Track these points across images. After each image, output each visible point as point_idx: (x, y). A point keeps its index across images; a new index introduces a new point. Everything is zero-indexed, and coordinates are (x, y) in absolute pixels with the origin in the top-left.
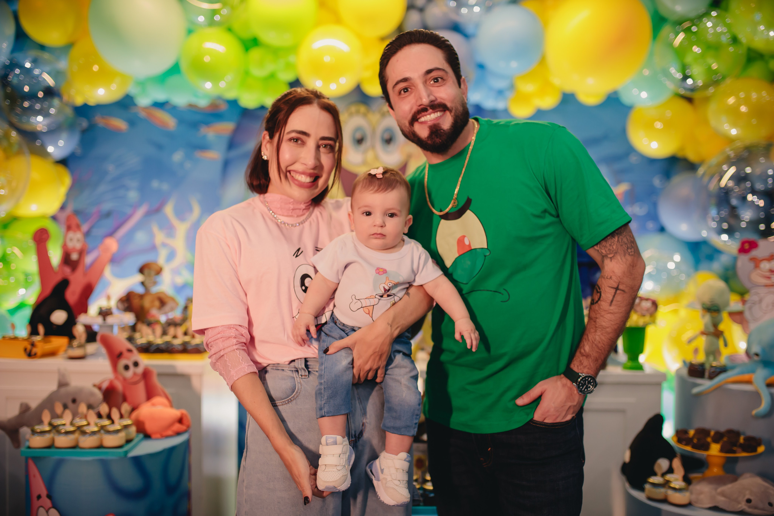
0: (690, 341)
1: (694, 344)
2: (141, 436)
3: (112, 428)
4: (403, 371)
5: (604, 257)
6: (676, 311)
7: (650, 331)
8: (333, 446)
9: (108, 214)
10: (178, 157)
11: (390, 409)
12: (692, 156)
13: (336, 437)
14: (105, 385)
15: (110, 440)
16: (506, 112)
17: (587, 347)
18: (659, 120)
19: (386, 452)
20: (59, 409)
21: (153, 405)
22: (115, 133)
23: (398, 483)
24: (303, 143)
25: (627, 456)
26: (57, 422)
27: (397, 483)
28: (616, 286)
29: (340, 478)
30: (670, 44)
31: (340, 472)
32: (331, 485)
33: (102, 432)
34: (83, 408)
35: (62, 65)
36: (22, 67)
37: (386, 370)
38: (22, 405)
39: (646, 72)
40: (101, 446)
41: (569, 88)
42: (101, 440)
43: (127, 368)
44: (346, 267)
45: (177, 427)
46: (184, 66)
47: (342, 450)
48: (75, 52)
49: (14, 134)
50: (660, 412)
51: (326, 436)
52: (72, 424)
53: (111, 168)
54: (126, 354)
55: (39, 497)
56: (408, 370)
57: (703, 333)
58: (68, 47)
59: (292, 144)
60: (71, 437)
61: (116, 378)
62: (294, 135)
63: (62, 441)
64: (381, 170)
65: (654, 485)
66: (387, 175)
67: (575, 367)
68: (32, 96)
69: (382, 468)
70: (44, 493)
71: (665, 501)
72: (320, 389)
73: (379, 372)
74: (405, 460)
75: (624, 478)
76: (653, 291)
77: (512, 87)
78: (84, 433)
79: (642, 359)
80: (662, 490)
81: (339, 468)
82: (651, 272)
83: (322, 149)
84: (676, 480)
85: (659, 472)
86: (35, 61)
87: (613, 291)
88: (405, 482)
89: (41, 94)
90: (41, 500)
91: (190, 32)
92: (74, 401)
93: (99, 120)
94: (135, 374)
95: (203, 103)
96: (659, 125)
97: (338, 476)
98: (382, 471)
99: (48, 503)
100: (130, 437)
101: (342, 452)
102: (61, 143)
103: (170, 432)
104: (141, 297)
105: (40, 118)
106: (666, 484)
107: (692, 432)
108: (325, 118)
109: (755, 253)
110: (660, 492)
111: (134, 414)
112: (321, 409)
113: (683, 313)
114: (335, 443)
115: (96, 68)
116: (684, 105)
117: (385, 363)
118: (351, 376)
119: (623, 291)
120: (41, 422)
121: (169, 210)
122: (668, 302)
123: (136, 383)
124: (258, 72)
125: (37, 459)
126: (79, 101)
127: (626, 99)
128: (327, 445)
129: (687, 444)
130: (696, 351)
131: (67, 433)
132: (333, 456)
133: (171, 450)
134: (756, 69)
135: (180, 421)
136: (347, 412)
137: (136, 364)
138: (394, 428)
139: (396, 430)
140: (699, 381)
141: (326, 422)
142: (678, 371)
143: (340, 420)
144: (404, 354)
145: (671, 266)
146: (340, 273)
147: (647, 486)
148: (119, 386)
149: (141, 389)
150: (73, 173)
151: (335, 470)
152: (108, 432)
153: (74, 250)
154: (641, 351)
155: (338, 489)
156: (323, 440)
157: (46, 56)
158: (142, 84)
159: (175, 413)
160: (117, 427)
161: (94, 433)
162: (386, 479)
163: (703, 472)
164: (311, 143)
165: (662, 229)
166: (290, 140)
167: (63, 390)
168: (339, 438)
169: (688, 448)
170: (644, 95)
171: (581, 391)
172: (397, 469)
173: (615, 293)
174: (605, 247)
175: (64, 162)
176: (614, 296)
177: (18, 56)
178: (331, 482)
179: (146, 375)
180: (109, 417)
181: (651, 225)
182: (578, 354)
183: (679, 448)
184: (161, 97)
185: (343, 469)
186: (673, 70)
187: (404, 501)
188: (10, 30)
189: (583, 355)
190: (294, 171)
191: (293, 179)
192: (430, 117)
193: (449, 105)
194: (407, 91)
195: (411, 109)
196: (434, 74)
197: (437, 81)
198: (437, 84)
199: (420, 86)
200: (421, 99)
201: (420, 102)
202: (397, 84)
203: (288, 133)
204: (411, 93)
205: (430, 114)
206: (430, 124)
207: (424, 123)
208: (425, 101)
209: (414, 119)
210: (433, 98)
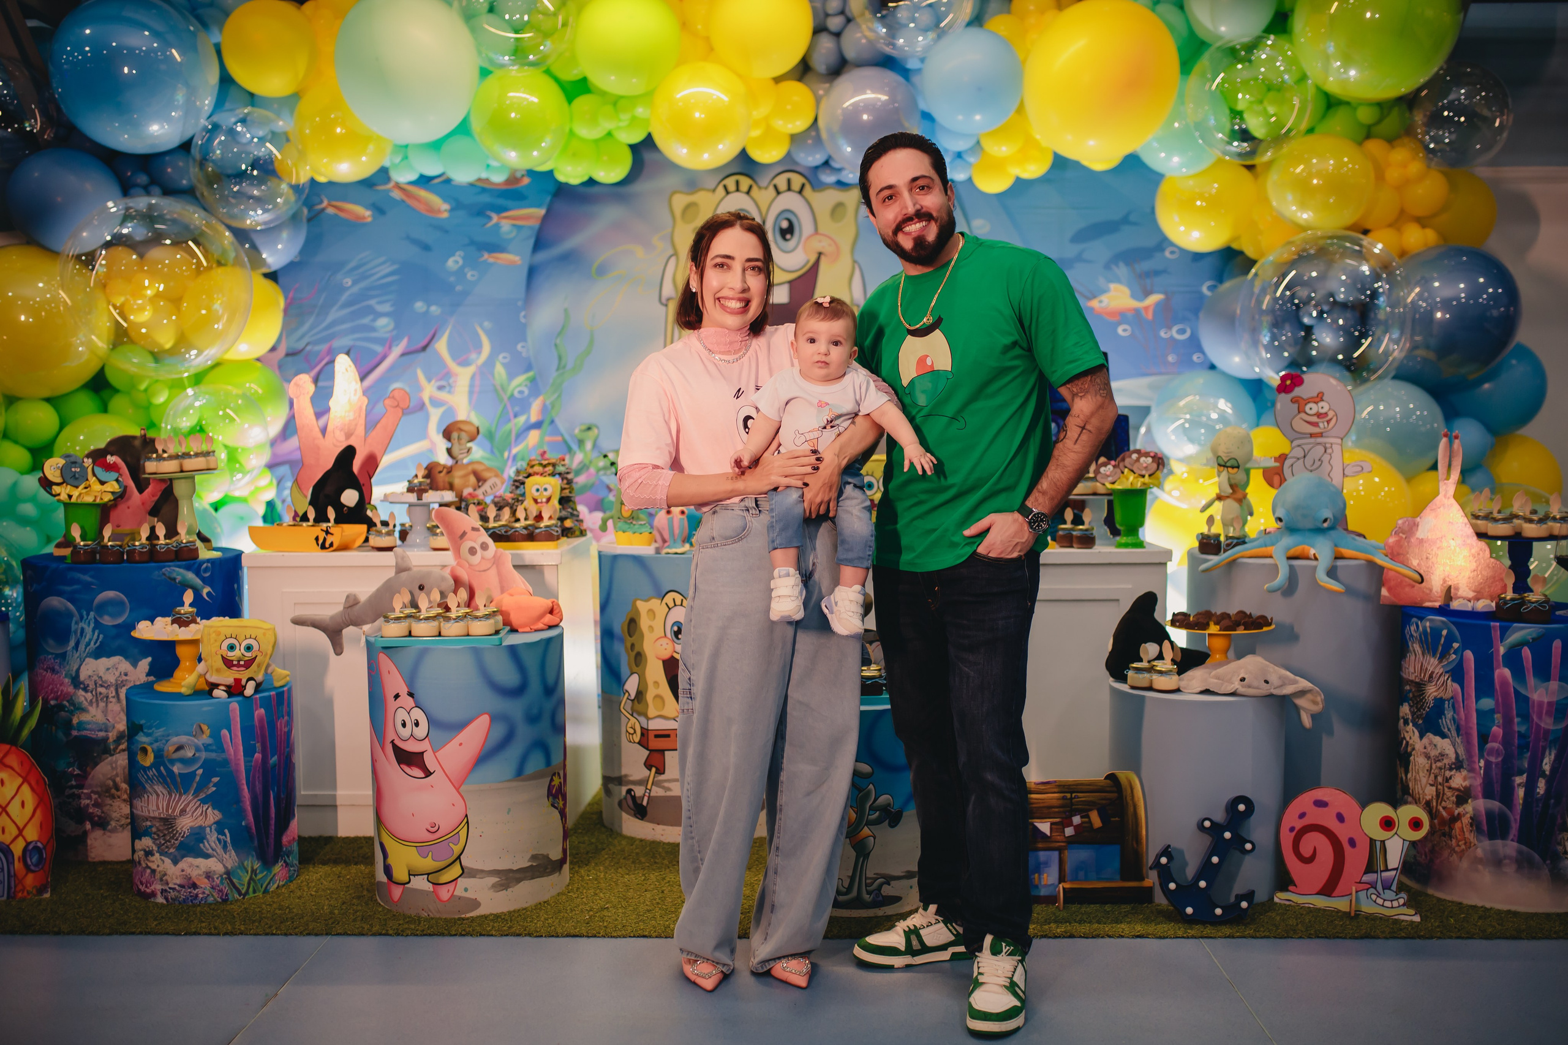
1: (1209, 512)
2: (507, 626)
3: (478, 614)
4: (855, 502)
5: (1074, 395)
7: (1153, 496)
8: (784, 578)
10: (454, 262)
11: (843, 542)
12: (1250, 248)
13: (788, 570)
15: (478, 627)
17: (1044, 484)
19: (840, 586)
21: (512, 594)
23: (852, 614)
24: (729, 267)
26: (406, 611)
28: (1082, 425)
29: (795, 607)
32: (787, 614)
33: (468, 618)
37: (838, 502)
38: (348, 597)
39: (1176, 125)
40: (469, 635)
41: (1062, 150)
42: (467, 628)
43: (472, 551)
44: (787, 404)
45: (549, 618)
46: (476, 126)
47: (794, 583)
48: (303, 106)
49: (226, 235)
51: (778, 569)
53: (347, 282)
54: (470, 534)
56: (859, 501)
57: (1219, 498)
58: (294, 97)
59: (718, 270)
60: (433, 624)
61: (459, 564)
62: (719, 260)
63: (422, 628)
64: (828, 299)
65: (1138, 670)
66: (833, 305)
67: (1029, 503)
69: (836, 601)
70: (403, 690)
71: (1150, 688)
72: (772, 522)
73: (831, 505)
74: (859, 593)
77: (978, 148)
78: (446, 619)
79: (1144, 533)
80: (1147, 675)
81: (793, 598)
83: (749, 272)
84: (1164, 664)
87: (1079, 430)
91: (484, 73)
92: (422, 587)
94: (484, 558)
95: (498, 178)
96: (1200, 203)
97: (792, 607)
98: (836, 603)
99: (410, 702)
100: (497, 626)
101: (795, 585)
102: (282, 245)
103: (540, 626)
104: (450, 470)
106: (1151, 670)
107: (1192, 615)
108: (751, 239)
109: (1298, 391)
110: (1143, 679)
112: (773, 542)
114: (788, 575)
115: (340, 130)
117: (836, 494)
118: (801, 511)
119: (1090, 431)
120: (391, 609)
121: (441, 346)
123: (486, 570)
124: (586, 132)
127: (1153, 162)
128: (780, 578)
129: (1180, 625)
130: (1211, 521)
131: (427, 618)
132: (785, 589)
134: (1338, 121)
135: (551, 612)
136: (799, 544)
137: (483, 547)
138: (846, 560)
139: (849, 562)
141: (779, 554)
142: (1188, 546)
143: (792, 553)
144: (855, 486)
146: (782, 411)
147: (1130, 674)
148: (463, 574)
149: (492, 577)
150: (285, 291)
151: (787, 601)
152: (475, 618)
155: (791, 618)
156: (776, 573)
157: (258, 112)
158: (405, 151)
159: (545, 602)
160: (483, 612)
161: (459, 618)
162: (840, 610)
164: (737, 266)
165: (1210, 366)
166: (716, 266)
167: (405, 575)
168: (792, 570)
170: (1177, 160)
171: (1031, 528)
172: (851, 601)
173: (1081, 432)
174: (1077, 385)
175: (274, 276)
176: (1079, 435)
178: (784, 611)
179: (498, 559)
182: (1035, 490)
184: (432, 169)
185: (796, 602)
187: (858, 631)
188: (212, 76)
189: (1039, 492)
190: (723, 298)
191: (723, 307)
192: (914, 228)
193: (935, 214)
194: (892, 198)
195: (896, 218)
196: (920, 182)
197: (923, 189)
198: (923, 192)
199: (906, 194)
200: (907, 208)
201: (904, 212)
202: (881, 190)
203: (713, 259)
204: (895, 201)
205: (915, 224)
206: (914, 235)
207: (908, 234)
208: (911, 210)
209: (899, 229)
210: (918, 207)
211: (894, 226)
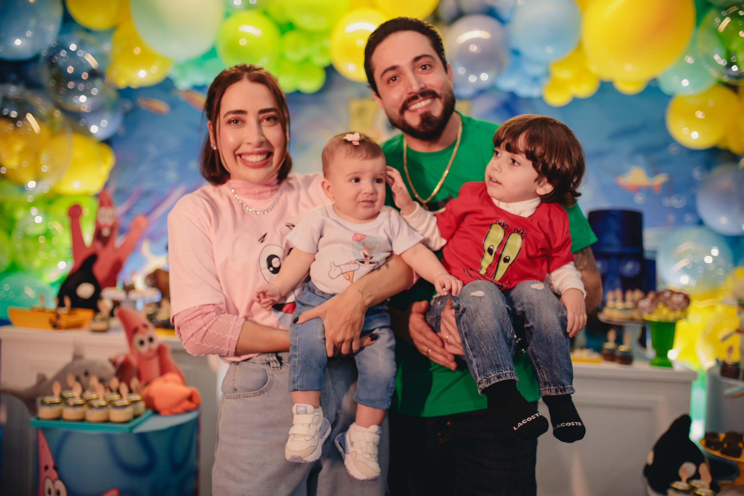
0: (725, 339)
1: (729, 342)
2: (150, 412)
3: (119, 403)
6: (712, 308)
7: (681, 327)
8: (303, 415)
9: (148, 194)
11: (363, 381)
12: (735, 147)
13: (307, 406)
14: (120, 360)
15: (117, 415)
16: (541, 99)
18: (701, 110)
19: (357, 424)
20: (71, 380)
21: (166, 381)
22: (156, 115)
24: (243, 122)
25: (650, 458)
26: (67, 394)
27: (368, 456)
29: (307, 448)
30: (715, 30)
31: (308, 442)
32: (297, 454)
33: (110, 406)
34: (94, 381)
35: (107, 47)
36: (68, 50)
38: (38, 375)
39: (690, 60)
40: (107, 421)
41: (606, 76)
42: (108, 415)
43: (142, 343)
45: (187, 404)
46: (220, 50)
47: (313, 420)
48: (118, 35)
49: (57, 114)
50: (689, 413)
51: (297, 405)
52: (81, 397)
53: (152, 150)
54: (142, 329)
55: (46, 468)
57: (738, 331)
58: (111, 31)
59: (232, 126)
60: (79, 410)
61: (132, 352)
62: (231, 116)
63: (70, 413)
64: (357, 138)
65: (678, 491)
68: (76, 77)
69: (352, 441)
70: (51, 464)
72: (294, 362)
74: (376, 433)
75: (645, 480)
76: (688, 286)
77: (548, 74)
78: (91, 406)
79: (672, 355)
81: (307, 438)
82: (687, 265)
83: (265, 123)
84: (703, 487)
85: (684, 477)
86: (81, 45)
88: (375, 456)
89: (85, 76)
90: (48, 471)
91: (228, 15)
92: (87, 374)
93: (143, 102)
94: (150, 350)
96: (700, 115)
97: (305, 447)
98: (352, 444)
99: (54, 474)
100: (138, 412)
101: (312, 422)
102: (104, 123)
103: (179, 409)
105: (83, 99)
106: (691, 491)
107: (722, 436)
111: (145, 391)
112: (294, 383)
113: (720, 309)
114: (306, 412)
115: (137, 51)
116: (728, 94)
120: (52, 394)
122: (703, 298)
123: (149, 359)
124: (294, 56)
125: (45, 430)
126: (122, 83)
127: (667, 87)
128: (298, 414)
129: (716, 449)
130: (730, 350)
131: (76, 406)
132: (303, 426)
133: (178, 428)
135: (190, 398)
137: (151, 340)
138: (366, 400)
139: (369, 403)
140: (733, 382)
142: (710, 370)
145: (708, 260)
147: (671, 492)
148: (134, 361)
149: (155, 365)
150: (116, 153)
151: (303, 439)
152: (116, 407)
153: (105, 226)
154: (671, 347)
155: (304, 460)
156: (294, 409)
157: (91, 39)
158: (182, 67)
159: (186, 390)
160: (125, 402)
161: (101, 407)
162: (356, 452)
163: (733, 480)
164: (251, 120)
165: (701, 223)
166: (229, 122)
167: (77, 363)
168: (310, 408)
169: (717, 453)
170: (685, 83)
172: (368, 442)
175: (108, 142)
177: (65, 37)
178: (297, 451)
179: (161, 351)
180: (118, 391)
181: (688, 218)
183: (707, 452)
184: (200, 79)
185: (311, 440)
186: (717, 57)
187: (375, 476)
188: (57, 13)
190: (243, 153)
191: (245, 163)
192: (421, 105)
193: (438, 91)
194: (395, 80)
195: (401, 97)
196: (422, 61)
197: (425, 68)
198: (425, 71)
199: (409, 74)
200: (411, 86)
201: (410, 90)
202: (386, 71)
203: (225, 116)
204: (400, 81)
205: (420, 102)
206: (421, 111)
207: (415, 111)
208: (416, 88)
209: (405, 107)
210: (422, 85)
211: (400, 105)
